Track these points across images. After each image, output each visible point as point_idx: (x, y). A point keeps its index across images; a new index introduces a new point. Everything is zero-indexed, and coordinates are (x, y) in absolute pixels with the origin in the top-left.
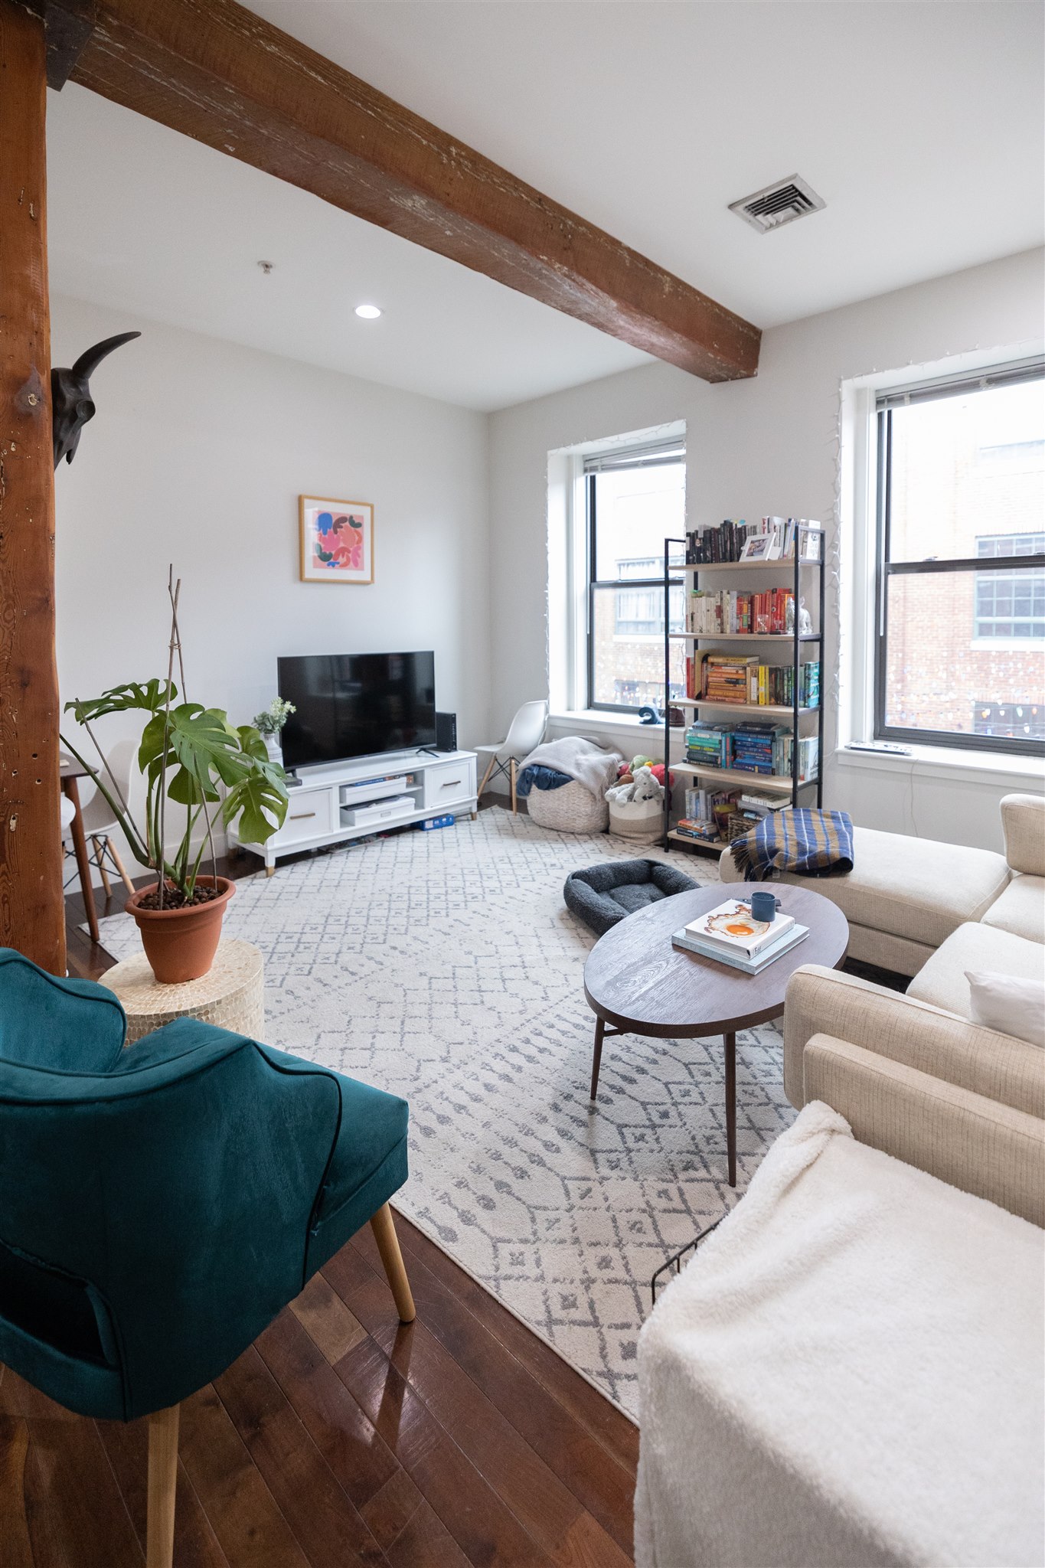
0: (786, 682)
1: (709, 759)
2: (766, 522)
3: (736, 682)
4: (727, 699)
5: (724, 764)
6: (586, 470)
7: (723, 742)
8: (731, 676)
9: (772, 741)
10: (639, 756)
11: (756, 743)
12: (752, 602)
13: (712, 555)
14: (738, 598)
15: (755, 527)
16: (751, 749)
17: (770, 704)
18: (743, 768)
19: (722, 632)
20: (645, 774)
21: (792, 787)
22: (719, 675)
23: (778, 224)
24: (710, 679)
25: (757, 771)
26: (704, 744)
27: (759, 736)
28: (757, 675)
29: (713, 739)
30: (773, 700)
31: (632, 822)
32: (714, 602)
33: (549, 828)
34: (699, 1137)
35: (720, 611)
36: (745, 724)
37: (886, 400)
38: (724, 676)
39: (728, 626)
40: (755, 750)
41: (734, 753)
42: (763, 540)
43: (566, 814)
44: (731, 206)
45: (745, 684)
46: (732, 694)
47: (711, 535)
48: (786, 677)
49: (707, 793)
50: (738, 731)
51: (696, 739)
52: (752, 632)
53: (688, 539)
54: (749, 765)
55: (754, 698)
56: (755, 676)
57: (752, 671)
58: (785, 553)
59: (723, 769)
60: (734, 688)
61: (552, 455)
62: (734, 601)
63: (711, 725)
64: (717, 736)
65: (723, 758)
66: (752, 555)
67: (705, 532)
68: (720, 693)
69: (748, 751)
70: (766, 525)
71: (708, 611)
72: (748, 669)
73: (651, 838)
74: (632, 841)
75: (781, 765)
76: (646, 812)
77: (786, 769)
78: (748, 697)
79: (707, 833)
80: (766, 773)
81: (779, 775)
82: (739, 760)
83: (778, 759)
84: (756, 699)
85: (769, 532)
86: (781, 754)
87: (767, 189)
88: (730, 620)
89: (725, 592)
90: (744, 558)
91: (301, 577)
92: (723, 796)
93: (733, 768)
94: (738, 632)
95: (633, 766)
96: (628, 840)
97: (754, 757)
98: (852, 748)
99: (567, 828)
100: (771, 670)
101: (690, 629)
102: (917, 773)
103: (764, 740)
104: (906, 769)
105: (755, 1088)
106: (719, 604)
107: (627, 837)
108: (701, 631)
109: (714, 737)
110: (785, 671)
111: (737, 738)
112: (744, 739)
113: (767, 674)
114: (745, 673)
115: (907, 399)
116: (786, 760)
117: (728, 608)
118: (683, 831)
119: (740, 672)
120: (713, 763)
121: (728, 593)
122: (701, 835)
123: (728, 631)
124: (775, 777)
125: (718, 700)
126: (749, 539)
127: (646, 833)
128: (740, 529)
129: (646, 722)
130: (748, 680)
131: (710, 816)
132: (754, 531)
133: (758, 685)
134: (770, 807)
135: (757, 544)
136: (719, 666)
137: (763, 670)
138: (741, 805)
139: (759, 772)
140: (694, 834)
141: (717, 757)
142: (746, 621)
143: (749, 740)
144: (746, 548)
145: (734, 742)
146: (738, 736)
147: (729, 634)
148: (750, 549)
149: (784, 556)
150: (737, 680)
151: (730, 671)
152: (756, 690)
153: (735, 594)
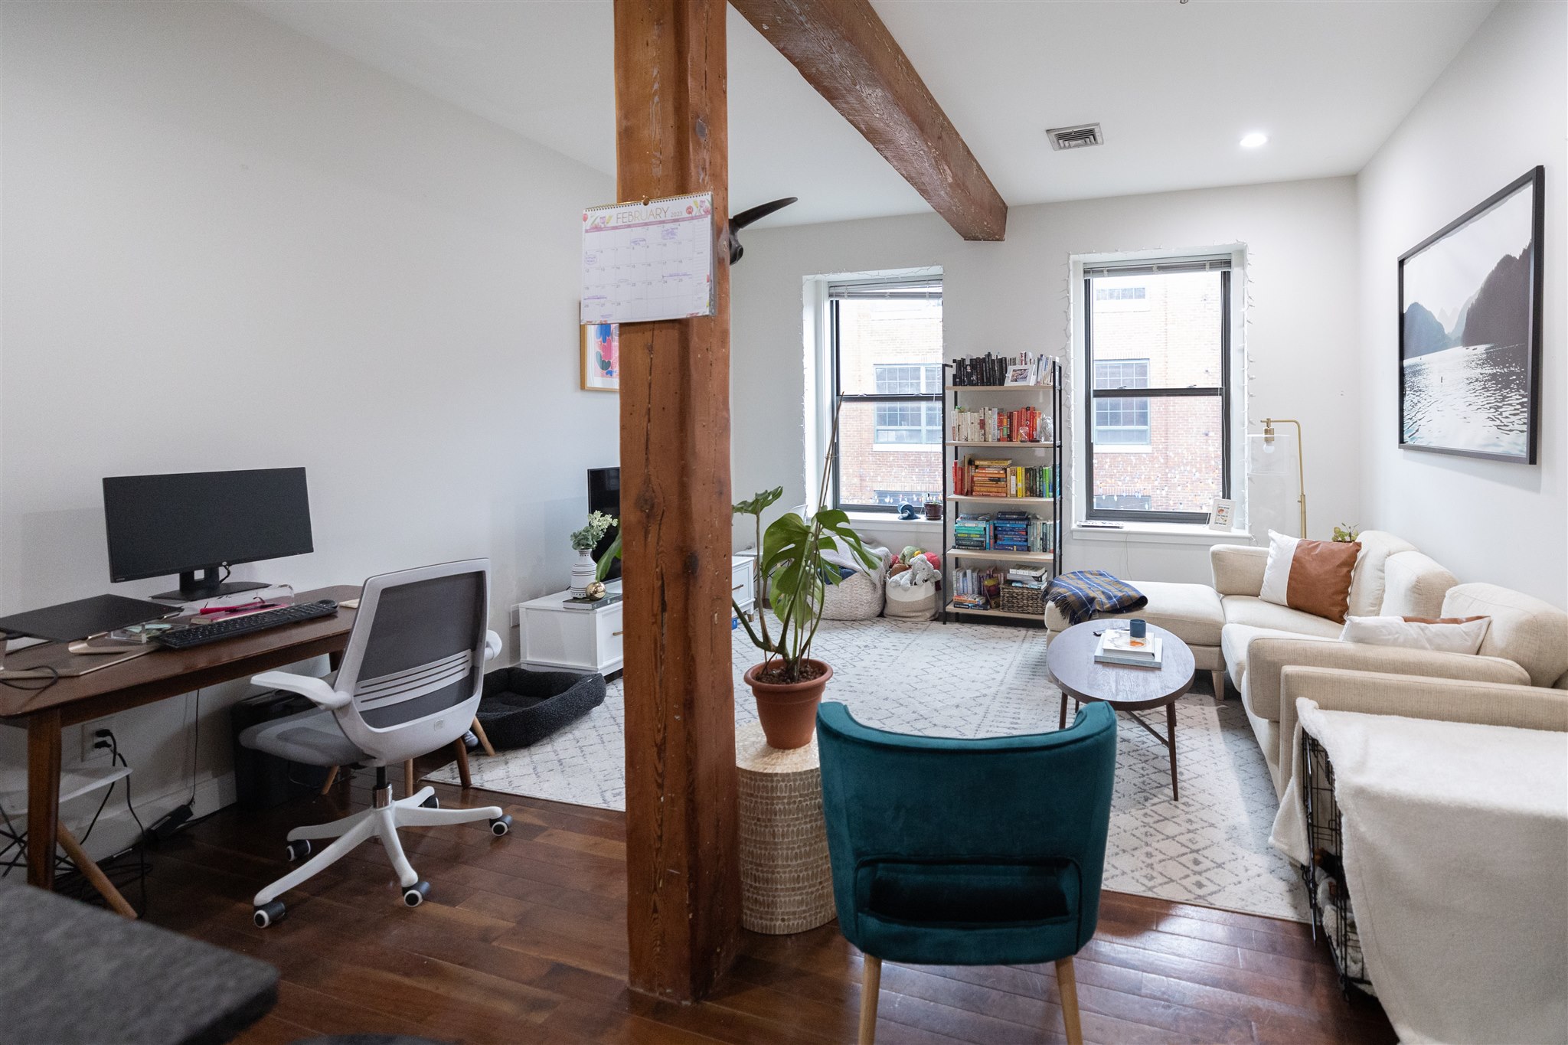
0: (1038, 479)
1: (975, 544)
2: (1024, 355)
3: (998, 480)
4: (991, 494)
5: (988, 547)
6: (831, 295)
7: (987, 529)
8: (994, 476)
9: (1027, 525)
10: (909, 547)
11: (1014, 528)
12: (1010, 416)
13: (977, 379)
14: (998, 413)
15: (1015, 359)
16: (1009, 533)
17: (1026, 496)
18: (1003, 548)
19: (985, 441)
20: (922, 561)
21: (1052, 558)
22: (984, 475)
23: (1070, 147)
24: (975, 479)
25: (1015, 549)
26: (970, 532)
27: (1017, 522)
28: (1015, 474)
29: (977, 528)
30: (1029, 493)
31: (913, 603)
32: (977, 417)
33: (831, 620)
34: (1138, 784)
35: (982, 424)
36: (1004, 513)
37: (1089, 271)
38: (988, 475)
39: (990, 436)
40: (1013, 533)
41: (996, 537)
42: (1025, 370)
43: (850, 604)
44: (1048, 131)
45: (1006, 481)
46: (995, 490)
47: (976, 363)
48: (1038, 475)
49: (973, 571)
50: (998, 519)
51: (963, 528)
52: (1011, 441)
53: (954, 365)
54: (1009, 545)
55: (1013, 492)
56: (1014, 475)
57: (1011, 471)
58: (1039, 380)
59: (988, 550)
60: (997, 485)
61: (807, 280)
62: (996, 416)
63: (976, 516)
64: (982, 525)
65: (988, 541)
66: (1016, 381)
67: (971, 360)
68: (985, 489)
69: (1007, 534)
70: (1023, 358)
71: (972, 423)
72: (1008, 469)
73: (928, 614)
74: (912, 620)
75: (1035, 543)
76: (924, 593)
77: (1039, 545)
78: (1009, 492)
79: (981, 603)
80: (1023, 550)
81: (1033, 551)
82: (999, 542)
83: (1032, 539)
84: (1015, 493)
85: (1026, 364)
86: (1035, 534)
87: (1077, 127)
88: (992, 431)
89: (987, 409)
90: (1008, 383)
91: (583, 386)
92: (988, 572)
93: (995, 549)
94: (999, 440)
95: (904, 556)
96: (908, 619)
97: (1012, 539)
98: (1083, 526)
99: (850, 616)
100: (1027, 471)
101: (957, 438)
102: (1129, 540)
103: (1022, 525)
104: (1122, 538)
105: (1143, 751)
106: (982, 418)
107: (908, 617)
108: (966, 440)
109: (979, 525)
110: (1038, 471)
111: (997, 525)
112: (1003, 525)
113: (1024, 473)
114: (1006, 472)
115: (1106, 272)
116: (1039, 539)
117: (990, 422)
118: (959, 604)
119: (1002, 472)
120: (980, 546)
121: (990, 410)
122: (976, 606)
123: (990, 440)
124: (1032, 552)
125: (983, 495)
126: (1010, 369)
127: (924, 610)
128: (1001, 359)
129: (904, 518)
130: (1008, 478)
131: (976, 590)
132: (1013, 361)
133: (1016, 482)
134: (1035, 575)
135: (1019, 372)
136: (984, 468)
137: (1020, 471)
138: (1009, 577)
139: (1017, 550)
140: (970, 605)
141: (982, 542)
142: (1006, 432)
143: (1008, 525)
144: (1009, 375)
145: (995, 528)
146: (998, 523)
147: (991, 442)
148: (1013, 376)
149: (1037, 382)
150: (999, 478)
151: (992, 471)
152: (1015, 486)
153: (996, 410)
